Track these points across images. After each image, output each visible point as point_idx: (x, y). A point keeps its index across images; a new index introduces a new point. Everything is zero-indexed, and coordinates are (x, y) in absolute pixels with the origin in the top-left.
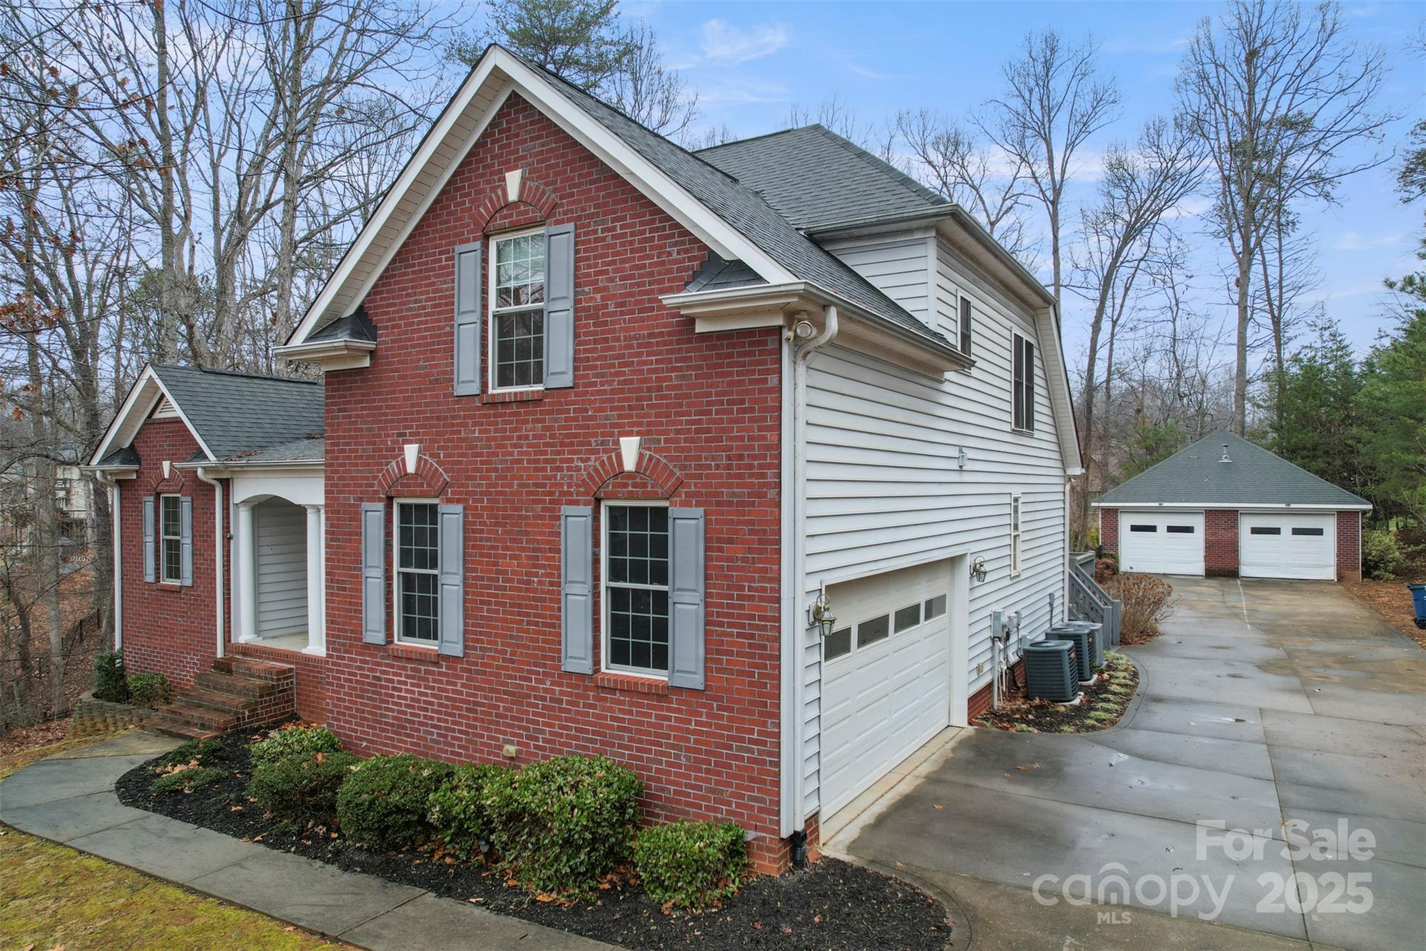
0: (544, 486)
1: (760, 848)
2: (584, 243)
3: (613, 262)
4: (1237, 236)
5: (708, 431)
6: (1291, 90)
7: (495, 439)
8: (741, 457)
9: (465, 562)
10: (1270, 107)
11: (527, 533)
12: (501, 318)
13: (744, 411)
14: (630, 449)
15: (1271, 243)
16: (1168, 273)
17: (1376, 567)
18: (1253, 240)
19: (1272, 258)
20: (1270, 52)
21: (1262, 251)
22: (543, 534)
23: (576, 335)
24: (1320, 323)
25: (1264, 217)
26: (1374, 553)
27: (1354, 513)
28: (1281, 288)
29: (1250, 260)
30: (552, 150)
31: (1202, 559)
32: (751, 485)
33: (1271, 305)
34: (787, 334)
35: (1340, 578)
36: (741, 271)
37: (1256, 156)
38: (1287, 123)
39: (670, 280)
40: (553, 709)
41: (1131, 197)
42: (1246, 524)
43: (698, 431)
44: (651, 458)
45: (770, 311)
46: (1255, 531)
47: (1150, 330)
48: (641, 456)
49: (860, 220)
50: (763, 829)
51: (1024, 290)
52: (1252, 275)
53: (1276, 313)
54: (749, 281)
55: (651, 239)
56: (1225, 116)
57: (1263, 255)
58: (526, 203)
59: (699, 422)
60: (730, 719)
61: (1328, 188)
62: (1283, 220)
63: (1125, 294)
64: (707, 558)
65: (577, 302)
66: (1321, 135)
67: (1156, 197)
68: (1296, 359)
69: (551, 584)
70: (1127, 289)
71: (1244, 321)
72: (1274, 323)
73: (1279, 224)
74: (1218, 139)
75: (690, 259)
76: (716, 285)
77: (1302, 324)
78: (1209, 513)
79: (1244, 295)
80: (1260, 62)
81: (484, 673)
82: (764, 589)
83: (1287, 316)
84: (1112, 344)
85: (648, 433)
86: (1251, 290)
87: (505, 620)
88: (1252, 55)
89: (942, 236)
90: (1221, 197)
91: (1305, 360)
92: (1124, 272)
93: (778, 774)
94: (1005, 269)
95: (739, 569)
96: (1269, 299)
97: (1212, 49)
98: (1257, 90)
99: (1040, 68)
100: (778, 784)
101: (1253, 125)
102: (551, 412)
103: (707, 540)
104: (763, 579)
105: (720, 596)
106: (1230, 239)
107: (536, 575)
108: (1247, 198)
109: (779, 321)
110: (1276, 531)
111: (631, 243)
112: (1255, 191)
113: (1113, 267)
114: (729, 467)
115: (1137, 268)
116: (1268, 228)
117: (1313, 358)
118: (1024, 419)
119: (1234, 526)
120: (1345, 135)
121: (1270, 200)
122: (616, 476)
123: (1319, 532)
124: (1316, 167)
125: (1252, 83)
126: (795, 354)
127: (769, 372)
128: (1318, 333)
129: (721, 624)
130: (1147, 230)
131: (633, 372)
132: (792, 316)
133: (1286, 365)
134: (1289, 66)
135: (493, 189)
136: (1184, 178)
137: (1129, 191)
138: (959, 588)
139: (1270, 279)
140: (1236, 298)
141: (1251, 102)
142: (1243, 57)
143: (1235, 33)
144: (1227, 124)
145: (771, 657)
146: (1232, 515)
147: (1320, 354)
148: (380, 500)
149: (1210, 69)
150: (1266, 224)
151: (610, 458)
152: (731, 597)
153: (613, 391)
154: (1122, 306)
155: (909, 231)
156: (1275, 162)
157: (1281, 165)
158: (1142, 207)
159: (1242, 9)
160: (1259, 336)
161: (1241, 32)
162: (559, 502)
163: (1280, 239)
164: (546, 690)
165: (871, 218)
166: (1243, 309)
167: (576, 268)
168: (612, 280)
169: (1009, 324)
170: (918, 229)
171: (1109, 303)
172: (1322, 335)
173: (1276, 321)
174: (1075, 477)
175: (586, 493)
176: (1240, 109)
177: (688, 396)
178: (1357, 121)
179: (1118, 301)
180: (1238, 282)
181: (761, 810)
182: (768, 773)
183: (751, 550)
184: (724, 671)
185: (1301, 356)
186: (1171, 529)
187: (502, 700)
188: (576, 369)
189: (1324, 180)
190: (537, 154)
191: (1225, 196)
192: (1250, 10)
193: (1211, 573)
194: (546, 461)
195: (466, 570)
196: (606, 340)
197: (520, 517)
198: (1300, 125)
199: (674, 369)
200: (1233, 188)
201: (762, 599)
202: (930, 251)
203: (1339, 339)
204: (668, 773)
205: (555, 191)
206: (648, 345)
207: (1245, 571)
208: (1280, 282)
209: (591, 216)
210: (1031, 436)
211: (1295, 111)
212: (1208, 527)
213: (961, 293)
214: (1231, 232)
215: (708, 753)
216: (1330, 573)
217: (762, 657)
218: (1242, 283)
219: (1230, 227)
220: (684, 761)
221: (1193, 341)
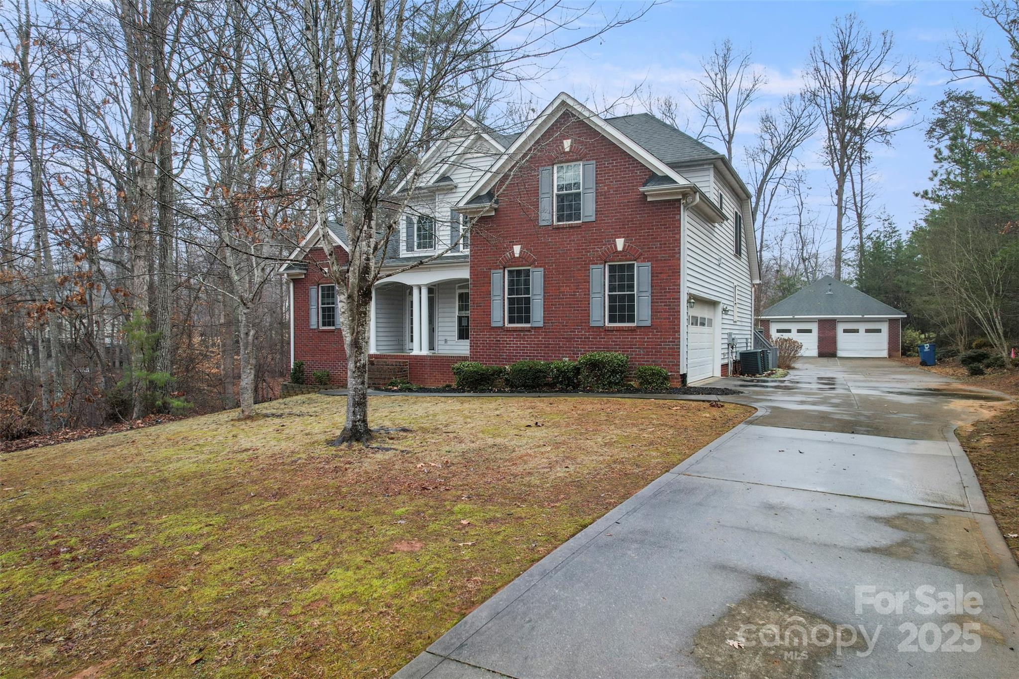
0: (581, 258)
1: (673, 378)
2: (599, 168)
3: (612, 176)
4: (836, 165)
5: (652, 235)
6: (868, 79)
7: (558, 242)
8: (665, 244)
9: (544, 290)
10: (855, 90)
11: (574, 277)
12: (558, 196)
13: (667, 228)
14: (620, 243)
15: (856, 169)
16: (797, 186)
17: (909, 350)
18: (845, 168)
19: (857, 179)
20: (854, 59)
21: (851, 174)
22: (581, 276)
23: (596, 202)
24: (883, 217)
25: (852, 154)
26: (908, 342)
27: (897, 320)
28: (862, 196)
29: (844, 180)
30: (585, 133)
31: (816, 347)
32: (669, 253)
33: (856, 206)
34: (682, 201)
35: (890, 356)
36: (667, 179)
37: (848, 117)
38: (865, 98)
39: (637, 182)
40: (586, 341)
41: (774, 139)
42: (840, 328)
43: (648, 235)
44: (629, 246)
45: (677, 193)
46: (845, 331)
47: (785, 221)
48: (625, 245)
49: (682, 159)
50: (674, 372)
51: (739, 191)
52: (845, 188)
53: (859, 211)
54: (671, 183)
55: (629, 168)
56: (830, 93)
57: (851, 176)
58: (573, 152)
59: (649, 232)
60: (661, 335)
61: (888, 137)
62: (863, 156)
63: (771, 199)
64: (652, 280)
65: (597, 190)
66: (884, 107)
67: (789, 140)
68: (869, 238)
69: (585, 295)
70: (772, 196)
71: (840, 215)
72: (858, 217)
73: (861, 158)
74: (825, 107)
75: (645, 175)
76: (659, 185)
77: (873, 217)
78: (821, 322)
79: (840, 200)
80: (850, 62)
81: (553, 332)
82: (674, 289)
83: (865, 213)
84: (763, 229)
85: (627, 237)
86: (844, 198)
87: (564, 311)
88: (845, 58)
89: (716, 168)
90: (827, 141)
91: (875, 238)
92: (770, 187)
93: (679, 352)
94: (735, 183)
95: (665, 282)
96: (855, 203)
97: (822, 55)
98: (848, 79)
99: (721, 61)
100: (679, 355)
101: (845, 97)
102: (584, 231)
103: (652, 273)
104: (673, 285)
105: (657, 293)
106: (833, 167)
107: (578, 292)
108: (842, 142)
109: (681, 197)
110: (857, 331)
111: (620, 169)
112: (847, 137)
113: (764, 181)
114: (661, 248)
115: (778, 183)
116: (854, 160)
117: (878, 238)
118: (738, 252)
119: (834, 328)
120: (897, 108)
121: (856, 143)
122: (614, 253)
123: (879, 331)
124: (881, 126)
125: (845, 75)
126: (685, 207)
127: (676, 214)
128: (882, 222)
129: (658, 302)
130: (784, 160)
131: (621, 215)
132: (685, 195)
133: (864, 240)
134: (865, 67)
135: (557, 146)
136: (806, 129)
137: (772, 135)
138: (718, 317)
139: (856, 191)
140: (836, 202)
141: (844, 87)
142: (840, 59)
143: (836, 45)
144: (831, 98)
145: (676, 312)
146: (832, 323)
147: (882, 235)
148: (500, 269)
149: (821, 65)
150: (853, 157)
151: (611, 247)
152: (661, 293)
153: (612, 222)
154: (769, 205)
155: (703, 165)
156: (859, 121)
157: (862, 124)
158: (781, 146)
159: (839, 31)
160: (848, 225)
161: (839, 45)
162: (589, 264)
163: (861, 167)
164: (582, 335)
165: (688, 159)
166: (839, 206)
167: (596, 177)
168: (612, 182)
169: (733, 206)
170: (706, 164)
171: (761, 203)
172: (884, 224)
173: (859, 216)
174: (757, 284)
175: (601, 260)
176: (838, 90)
177: (644, 223)
178: (904, 100)
179: (767, 203)
180: (837, 192)
181: (673, 365)
182: (676, 352)
183: (669, 276)
184: (659, 318)
185: (872, 236)
186: (799, 331)
187: (561, 341)
188: (596, 215)
189: (886, 133)
190: (577, 134)
191: (830, 142)
192: (844, 31)
193: (821, 355)
194: (583, 249)
195: (544, 293)
196: (609, 204)
197: (571, 271)
198: (873, 99)
199: (638, 214)
200: (834, 135)
201: (673, 292)
202: (712, 173)
203: (893, 226)
204: (636, 358)
205: (586, 148)
206: (628, 205)
207: (840, 354)
208: (862, 192)
209: (603, 158)
210: (740, 260)
211: (870, 92)
212: (820, 329)
213: (720, 191)
214: (833, 162)
215: (652, 348)
216: (885, 354)
217: (673, 312)
218: (840, 192)
219: (832, 159)
220: (642, 353)
221: (811, 227)
